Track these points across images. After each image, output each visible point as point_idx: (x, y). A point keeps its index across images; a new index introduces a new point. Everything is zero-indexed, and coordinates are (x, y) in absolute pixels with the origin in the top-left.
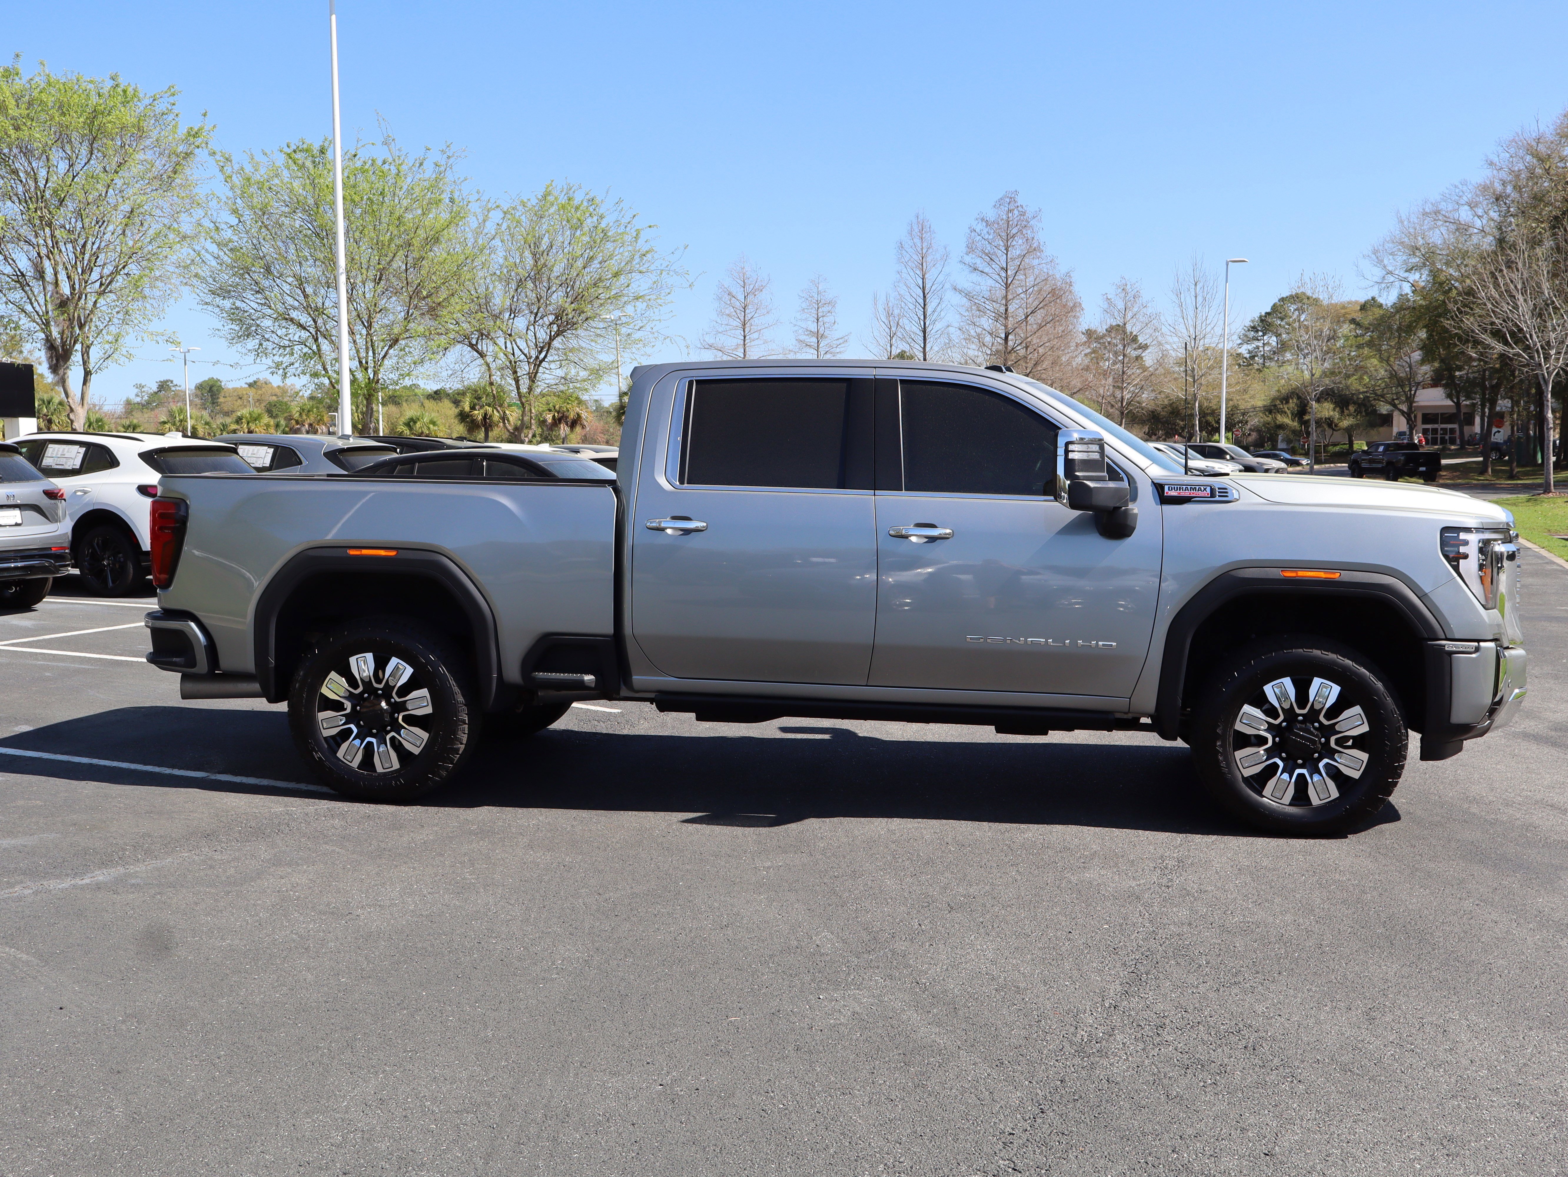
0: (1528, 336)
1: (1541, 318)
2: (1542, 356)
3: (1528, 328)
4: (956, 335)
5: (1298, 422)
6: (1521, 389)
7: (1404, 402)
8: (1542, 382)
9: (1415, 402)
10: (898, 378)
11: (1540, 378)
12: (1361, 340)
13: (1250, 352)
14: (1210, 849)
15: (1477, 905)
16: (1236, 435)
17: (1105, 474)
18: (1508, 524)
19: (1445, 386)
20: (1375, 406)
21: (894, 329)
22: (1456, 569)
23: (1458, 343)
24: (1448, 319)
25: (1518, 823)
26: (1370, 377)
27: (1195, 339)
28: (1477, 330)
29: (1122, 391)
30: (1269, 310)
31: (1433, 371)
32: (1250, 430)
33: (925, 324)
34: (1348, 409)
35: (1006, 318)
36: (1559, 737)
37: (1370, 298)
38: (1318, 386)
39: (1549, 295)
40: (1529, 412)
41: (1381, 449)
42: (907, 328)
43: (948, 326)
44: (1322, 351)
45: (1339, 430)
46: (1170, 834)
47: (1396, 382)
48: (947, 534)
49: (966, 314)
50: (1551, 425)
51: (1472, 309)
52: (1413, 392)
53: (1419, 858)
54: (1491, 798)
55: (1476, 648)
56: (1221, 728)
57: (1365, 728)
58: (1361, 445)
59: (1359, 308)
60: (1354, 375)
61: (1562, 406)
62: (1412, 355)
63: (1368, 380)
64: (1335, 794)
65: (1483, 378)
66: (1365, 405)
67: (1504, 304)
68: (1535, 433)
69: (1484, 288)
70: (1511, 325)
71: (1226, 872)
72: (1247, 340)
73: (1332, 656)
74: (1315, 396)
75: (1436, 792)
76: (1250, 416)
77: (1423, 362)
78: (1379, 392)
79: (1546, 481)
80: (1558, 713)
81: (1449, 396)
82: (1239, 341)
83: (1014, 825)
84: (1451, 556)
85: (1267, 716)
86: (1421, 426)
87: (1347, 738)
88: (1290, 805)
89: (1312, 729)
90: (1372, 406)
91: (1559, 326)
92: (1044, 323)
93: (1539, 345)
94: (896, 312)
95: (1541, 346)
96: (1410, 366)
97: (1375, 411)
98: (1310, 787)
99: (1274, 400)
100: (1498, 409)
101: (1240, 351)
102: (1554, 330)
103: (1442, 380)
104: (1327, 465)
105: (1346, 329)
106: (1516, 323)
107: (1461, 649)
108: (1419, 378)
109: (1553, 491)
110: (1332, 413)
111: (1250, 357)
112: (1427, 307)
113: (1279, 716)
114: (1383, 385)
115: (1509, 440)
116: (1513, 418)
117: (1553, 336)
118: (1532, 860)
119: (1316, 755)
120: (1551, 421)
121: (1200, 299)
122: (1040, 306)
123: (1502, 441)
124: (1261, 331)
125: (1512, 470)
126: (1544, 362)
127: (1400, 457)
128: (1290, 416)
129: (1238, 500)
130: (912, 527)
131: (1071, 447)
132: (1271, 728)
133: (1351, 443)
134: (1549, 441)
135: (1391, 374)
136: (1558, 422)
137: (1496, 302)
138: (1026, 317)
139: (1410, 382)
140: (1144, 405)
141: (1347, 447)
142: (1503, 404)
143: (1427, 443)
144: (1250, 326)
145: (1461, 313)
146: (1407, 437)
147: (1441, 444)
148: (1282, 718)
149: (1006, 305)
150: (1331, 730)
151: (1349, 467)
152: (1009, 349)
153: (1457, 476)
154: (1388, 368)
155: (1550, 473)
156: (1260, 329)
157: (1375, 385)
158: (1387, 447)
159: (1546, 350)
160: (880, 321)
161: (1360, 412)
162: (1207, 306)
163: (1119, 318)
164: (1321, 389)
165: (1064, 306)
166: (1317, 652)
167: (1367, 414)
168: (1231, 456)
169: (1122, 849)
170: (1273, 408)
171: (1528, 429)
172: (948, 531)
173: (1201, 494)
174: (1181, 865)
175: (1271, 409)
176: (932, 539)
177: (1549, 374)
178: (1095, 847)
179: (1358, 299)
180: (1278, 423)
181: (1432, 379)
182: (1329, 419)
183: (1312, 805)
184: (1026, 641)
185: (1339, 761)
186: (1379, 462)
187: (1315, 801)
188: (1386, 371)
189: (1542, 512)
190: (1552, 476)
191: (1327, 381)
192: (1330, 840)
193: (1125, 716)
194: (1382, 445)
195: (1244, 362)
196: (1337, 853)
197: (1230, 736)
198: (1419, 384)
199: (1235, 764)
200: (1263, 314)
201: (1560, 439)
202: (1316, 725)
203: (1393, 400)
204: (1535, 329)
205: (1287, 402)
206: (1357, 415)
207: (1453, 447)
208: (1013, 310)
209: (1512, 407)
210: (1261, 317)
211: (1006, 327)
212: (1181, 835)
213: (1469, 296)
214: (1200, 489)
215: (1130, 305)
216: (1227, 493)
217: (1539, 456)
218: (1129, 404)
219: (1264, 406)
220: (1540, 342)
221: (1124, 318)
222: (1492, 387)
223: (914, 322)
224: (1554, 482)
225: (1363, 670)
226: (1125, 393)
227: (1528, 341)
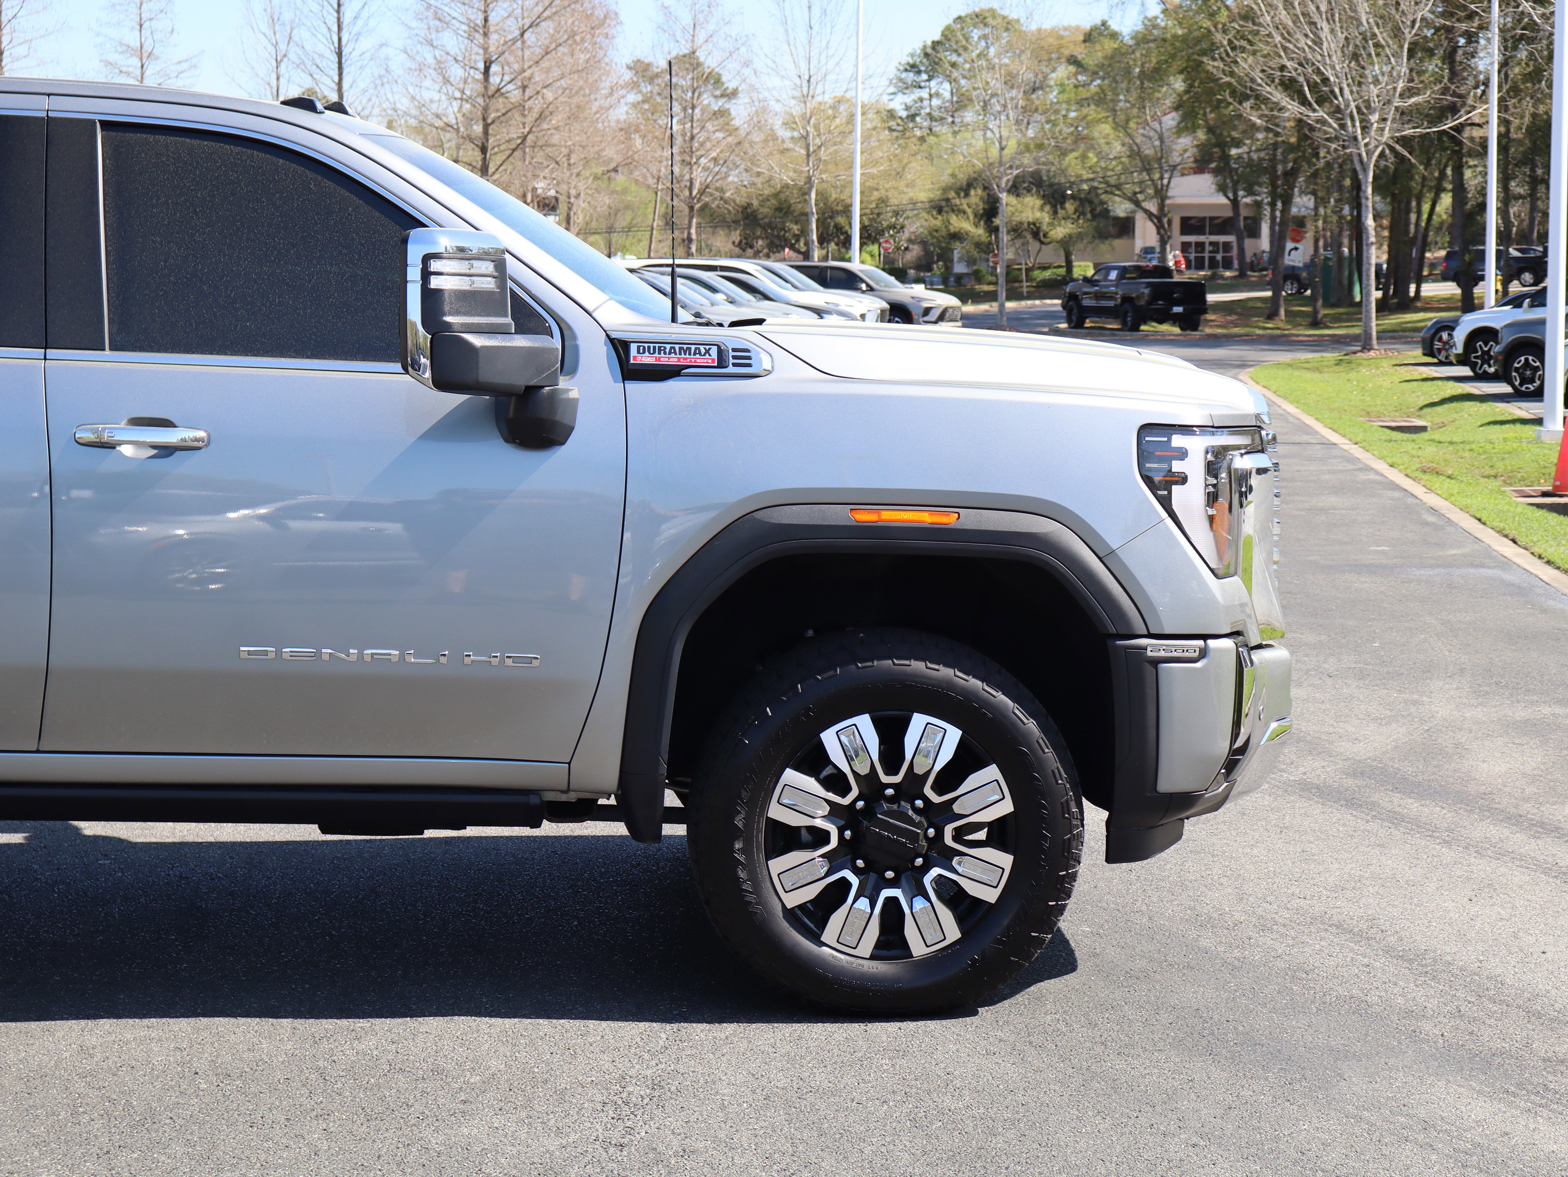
0: (1337, 90)
1: (1357, 61)
2: (1358, 124)
3: (1337, 77)
4: (398, 63)
5: (985, 229)
6: (1328, 178)
7: (1152, 198)
8: (1358, 167)
9: (1169, 198)
10: (97, 117)
11: (1356, 159)
12: (1084, 93)
13: (907, 108)
14: (718, 1054)
15: (1194, 1146)
16: (886, 249)
17: (508, 320)
18: (1258, 417)
19: (1216, 172)
20: (1106, 203)
21: (283, 47)
22: (1166, 503)
23: (1230, 100)
24: (1214, 59)
25: (1280, 964)
26: (1099, 154)
27: (809, 81)
28: (1258, 76)
29: (691, 169)
30: (937, 37)
31: (1197, 146)
32: (910, 241)
33: (340, 39)
34: (1063, 208)
35: (485, 34)
36: (1359, 787)
37: (1099, 23)
38: (1011, 167)
39: (1368, 23)
40: (1341, 218)
41: (1113, 275)
42: (308, 47)
43: (382, 45)
44: (1016, 107)
45: (1050, 243)
46: (647, 1024)
47: (1140, 164)
48: (197, 440)
49: (414, 24)
50: (1373, 239)
51: (1251, 43)
52: (1165, 181)
53: (1099, 1049)
54: (1237, 915)
55: (1200, 650)
56: (742, 816)
57: (1007, 807)
58: (1083, 268)
59: (1082, 38)
60: (1073, 150)
61: (1389, 208)
62: (1164, 119)
63: (1095, 160)
64: (953, 933)
65: (1273, 160)
66: (1090, 202)
67: (1299, 36)
68: (1351, 251)
69: (1269, 9)
70: (1310, 70)
71: (740, 1105)
72: (905, 87)
73: (945, 672)
74: (1007, 184)
75: (1144, 908)
76: (907, 218)
77: (1180, 131)
78: (1113, 181)
79: (1365, 331)
80: (1360, 741)
81: (1222, 189)
82: (892, 89)
83: (344, 1022)
84: (1157, 478)
85: (828, 789)
86: (1178, 238)
87: (976, 827)
88: (873, 957)
89: (910, 813)
90: (1102, 203)
91: (1383, 74)
92: (553, 46)
93: (1353, 105)
94: (287, 16)
95: (1358, 108)
96: (1161, 139)
97: (1107, 211)
98: (909, 920)
99: (945, 190)
100: (1294, 210)
101: (891, 106)
102: (1376, 81)
103: (1211, 161)
104: (1030, 302)
105: (1063, 71)
106: (1318, 68)
107: (1175, 654)
108: (1175, 158)
109: (1376, 347)
110: (1038, 214)
111: (908, 117)
112: (1184, 39)
113: (849, 789)
114: (1120, 167)
115: (1310, 266)
116: (1316, 227)
117: (1374, 90)
118: (1297, 1041)
119: (919, 861)
120: (1372, 232)
121: (816, 10)
122: (545, 15)
123: (1301, 265)
124: (926, 72)
125: (1316, 312)
126: (1362, 134)
127: (1142, 290)
128: (971, 217)
129: (769, 372)
130: (123, 424)
131: (435, 265)
132: (835, 811)
133: (1069, 266)
134: (1370, 264)
135: (1132, 150)
136: (1386, 233)
137: (1289, 33)
138: (522, 35)
139: (1160, 164)
140: (728, 194)
141: (1062, 271)
142: (1303, 203)
143: (1188, 267)
144: (908, 64)
145: (1234, 49)
146: (1157, 255)
147: (1211, 267)
148: (855, 792)
149: (485, 12)
150: (946, 812)
151: (1064, 306)
152: (492, 89)
153: (1231, 322)
154: (1127, 140)
155: (1370, 318)
156: (923, 68)
157: (1106, 169)
158: (1123, 271)
159: (1363, 114)
160: (257, 31)
161: (1083, 213)
162: (829, 25)
163: (683, 42)
164: (1016, 172)
165: (588, 17)
166: (918, 666)
167: (1095, 217)
168: (868, 285)
169: (548, 1064)
170: (943, 204)
171: (1340, 245)
172: (202, 434)
173: (700, 360)
174: (657, 1094)
175: (940, 207)
176: (165, 451)
177: (1369, 154)
178: (495, 1064)
179: (1080, 23)
180: (952, 229)
181: (1196, 161)
182: (1034, 224)
183: (911, 956)
184: (361, 655)
185: (960, 869)
186: (1111, 298)
187: (918, 949)
188: (1123, 145)
189: (1358, 381)
190: (1374, 323)
191: (1027, 160)
192: (944, 1022)
193: (564, 798)
194: (1114, 268)
195: (898, 125)
196: (954, 1048)
197: (759, 830)
198: (1174, 168)
199: (769, 884)
200: (929, 43)
201: (1389, 262)
202: (919, 803)
203: (1135, 193)
204: (1347, 79)
205: (967, 195)
206: (1078, 217)
207: (1228, 274)
208: (498, 19)
209: (1316, 208)
210: (925, 47)
211: (486, 49)
212: (668, 1026)
213: (1247, 22)
214: (697, 352)
215: (701, 19)
216: (749, 358)
217: (1357, 289)
218: (702, 192)
219: (931, 201)
220: (1354, 101)
221: (693, 41)
222: (1286, 174)
223: (319, 36)
224: (1377, 332)
225: (1001, 698)
226: (695, 173)
227: (1336, 98)
